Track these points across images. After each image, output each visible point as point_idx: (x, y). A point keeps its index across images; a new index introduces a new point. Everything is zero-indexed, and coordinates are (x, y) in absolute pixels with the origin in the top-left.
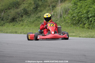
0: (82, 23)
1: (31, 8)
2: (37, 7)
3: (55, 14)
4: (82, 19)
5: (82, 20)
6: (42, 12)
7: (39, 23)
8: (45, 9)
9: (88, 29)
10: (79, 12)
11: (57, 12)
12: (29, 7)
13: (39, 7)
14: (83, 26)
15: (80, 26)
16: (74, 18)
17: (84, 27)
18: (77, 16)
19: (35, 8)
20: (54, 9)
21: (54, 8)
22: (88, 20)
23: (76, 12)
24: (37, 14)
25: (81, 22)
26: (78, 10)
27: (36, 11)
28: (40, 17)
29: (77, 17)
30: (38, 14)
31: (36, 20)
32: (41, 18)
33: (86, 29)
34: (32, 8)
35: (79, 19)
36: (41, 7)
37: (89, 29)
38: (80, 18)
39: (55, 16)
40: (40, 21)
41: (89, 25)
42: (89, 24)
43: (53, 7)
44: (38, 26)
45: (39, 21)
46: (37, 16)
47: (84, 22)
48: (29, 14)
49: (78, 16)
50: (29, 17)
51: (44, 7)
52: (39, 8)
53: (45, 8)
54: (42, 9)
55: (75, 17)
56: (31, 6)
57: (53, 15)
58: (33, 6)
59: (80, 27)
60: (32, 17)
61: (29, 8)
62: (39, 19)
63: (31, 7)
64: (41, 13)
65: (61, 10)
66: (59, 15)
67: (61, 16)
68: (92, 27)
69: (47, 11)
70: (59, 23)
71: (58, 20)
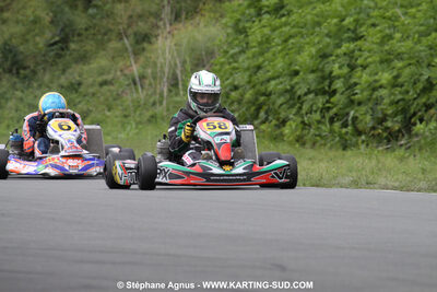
0: (270, 118)
1: (37, 44)
2: (64, 41)
3: (149, 71)
4: (273, 97)
5: (274, 104)
6: (89, 64)
8: (104, 50)
9: (297, 145)
10: (259, 68)
11: (155, 64)
12: (28, 37)
13: (76, 38)
14: (278, 132)
15: (264, 131)
16: (234, 95)
17: (282, 135)
18: (249, 82)
19: (55, 43)
20: (144, 49)
21: (145, 45)
22: (298, 105)
23: (246, 65)
24: (64, 71)
25: (266, 113)
26: (254, 56)
27: (59, 56)
28: (80, 84)
29: (248, 87)
30: (70, 71)
32: (82, 89)
33: (290, 143)
34: (41, 42)
35: (257, 99)
36: (81, 41)
37: (303, 144)
38: (264, 94)
39: (147, 82)
40: (80, 106)
41: (303, 129)
42: (303, 122)
43: (137, 42)
46: (63, 81)
47: (283, 115)
48: (27, 72)
49: (254, 87)
50: (29, 86)
51: (99, 37)
52: (73, 42)
53: (101, 45)
54: (88, 48)
55: (240, 90)
56: (36, 35)
57: (137, 79)
58: (48, 35)
59: (264, 137)
60: (40, 86)
61: (27, 41)
63: (38, 39)
64: (86, 68)
65: (175, 54)
66: (165, 80)
67: (175, 85)
68: (318, 138)
69: (113, 58)
70: (165, 114)
71: (161, 103)
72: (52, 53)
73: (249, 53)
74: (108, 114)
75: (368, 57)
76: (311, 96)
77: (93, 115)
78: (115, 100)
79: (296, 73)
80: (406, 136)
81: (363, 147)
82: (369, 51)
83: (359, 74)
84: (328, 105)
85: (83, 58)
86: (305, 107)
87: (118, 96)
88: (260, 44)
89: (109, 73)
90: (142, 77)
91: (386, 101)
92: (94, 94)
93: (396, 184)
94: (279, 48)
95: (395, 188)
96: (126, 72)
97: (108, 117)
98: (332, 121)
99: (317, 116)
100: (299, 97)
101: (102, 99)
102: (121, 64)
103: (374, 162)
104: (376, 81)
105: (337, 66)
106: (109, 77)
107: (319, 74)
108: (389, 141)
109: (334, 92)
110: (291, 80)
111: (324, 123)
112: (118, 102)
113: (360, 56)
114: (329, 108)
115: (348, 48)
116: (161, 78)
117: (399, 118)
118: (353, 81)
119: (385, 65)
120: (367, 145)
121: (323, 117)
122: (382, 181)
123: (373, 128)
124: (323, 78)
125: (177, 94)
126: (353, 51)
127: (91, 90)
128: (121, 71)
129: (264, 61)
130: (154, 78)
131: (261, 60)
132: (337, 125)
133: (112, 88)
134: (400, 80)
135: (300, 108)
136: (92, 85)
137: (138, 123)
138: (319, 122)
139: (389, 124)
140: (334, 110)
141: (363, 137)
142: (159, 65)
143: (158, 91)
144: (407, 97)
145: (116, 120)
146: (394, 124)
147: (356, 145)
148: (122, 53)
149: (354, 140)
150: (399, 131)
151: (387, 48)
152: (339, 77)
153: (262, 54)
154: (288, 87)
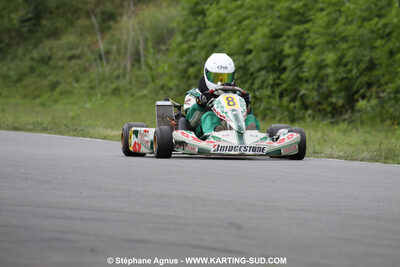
1: (12, 20)
2: (37, 17)
3: (114, 48)
6: (59, 39)
7: (46, 82)
8: (73, 26)
10: (215, 46)
11: (119, 41)
12: (4, 13)
13: (47, 16)
16: (192, 70)
19: (29, 20)
20: (109, 28)
22: (251, 81)
23: (203, 43)
24: (35, 46)
26: (211, 36)
27: (32, 32)
28: (50, 58)
30: (42, 45)
31: (32, 70)
32: (52, 63)
34: (16, 18)
36: (53, 18)
39: (112, 57)
40: (50, 78)
42: (255, 97)
43: (104, 20)
44: (39, 96)
45: (46, 77)
46: (35, 54)
48: (2, 45)
50: (3, 59)
51: (69, 15)
52: (45, 18)
53: (71, 23)
54: (59, 25)
56: (12, 11)
57: (103, 54)
58: (22, 12)
60: (13, 58)
61: (2, 17)
62: (44, 68)
63: (13, 15)
64: (56, 43)
65: (139, 32)
66: (128, 55)
67: (138, 60)
68: (268, 112)
69: (82, 34)
70: (128, 86)
71: (124, 76)
72: (25, 30)
73: (207, 33)
74: (75, 85)
75: (316, 39)
76: (263, 73)
77: (61, 86)
78: (82, 72)
79: (250, 52)
80: (349, 112)
81: (309, 120)
82: (316, 33)
83: (307, 53)
84: (278, 81)
85: (54, 34)
86: (257, 83)
87: (85, 70)
88: (217, 24)
89: (77, 48)
90: (108, 53)
91: (331, 79)
92: (63, 67)
93: (341, 154)
94: (235, 28)
95: (339, 157)
96: (93, 47)
97: (75, 88)
98: (281, 95)
99: (267, 92)
100: (252, 74)
101: (71, 71)
102: (88, 40)
103: (320, 134)
104: (322, 60)
105: (287, 46)
106: (77, 52)
107: (272, 53)
108: (333, 116)
109: (284, 69)
110: (245, 58)
111: (274, 98)
112: (85, 75)
113: (309, 37)
114: (279, 85)
115: (297, 30)
116: (125, 54)
117: (343, 94)
118: (302, 59)
119: (331, 46)
120: (314, 119)
121: (273, 92)
122: (328, 151)
123: (319, 103)
124: (275, 56)
125: (140, 69)
126: (302, 33)
127: (60, 64)
128: (89, 46)
129: (220, 41)
130: (119, 53)
131: (217, 39)
132: (286, 100)
133: (79, 62)
134: (345, 60)
135: (252, 84)
136: (62, 59)
137: (104, 95)
138: (269, 97)
139: (334, 100)
140: (284, 86)
141: (310, 112)
142: (123, 42)
143: (122, 66)
144: (350, 76)
145: (83, 91)
146: (338, 100)
147: (303, 118)
148: (89, 30)
149: (301, 113)
150: (343, 106)
151: (333, 30)
152: (288, 56)
153: (218, 33)
154: (242, 64)
